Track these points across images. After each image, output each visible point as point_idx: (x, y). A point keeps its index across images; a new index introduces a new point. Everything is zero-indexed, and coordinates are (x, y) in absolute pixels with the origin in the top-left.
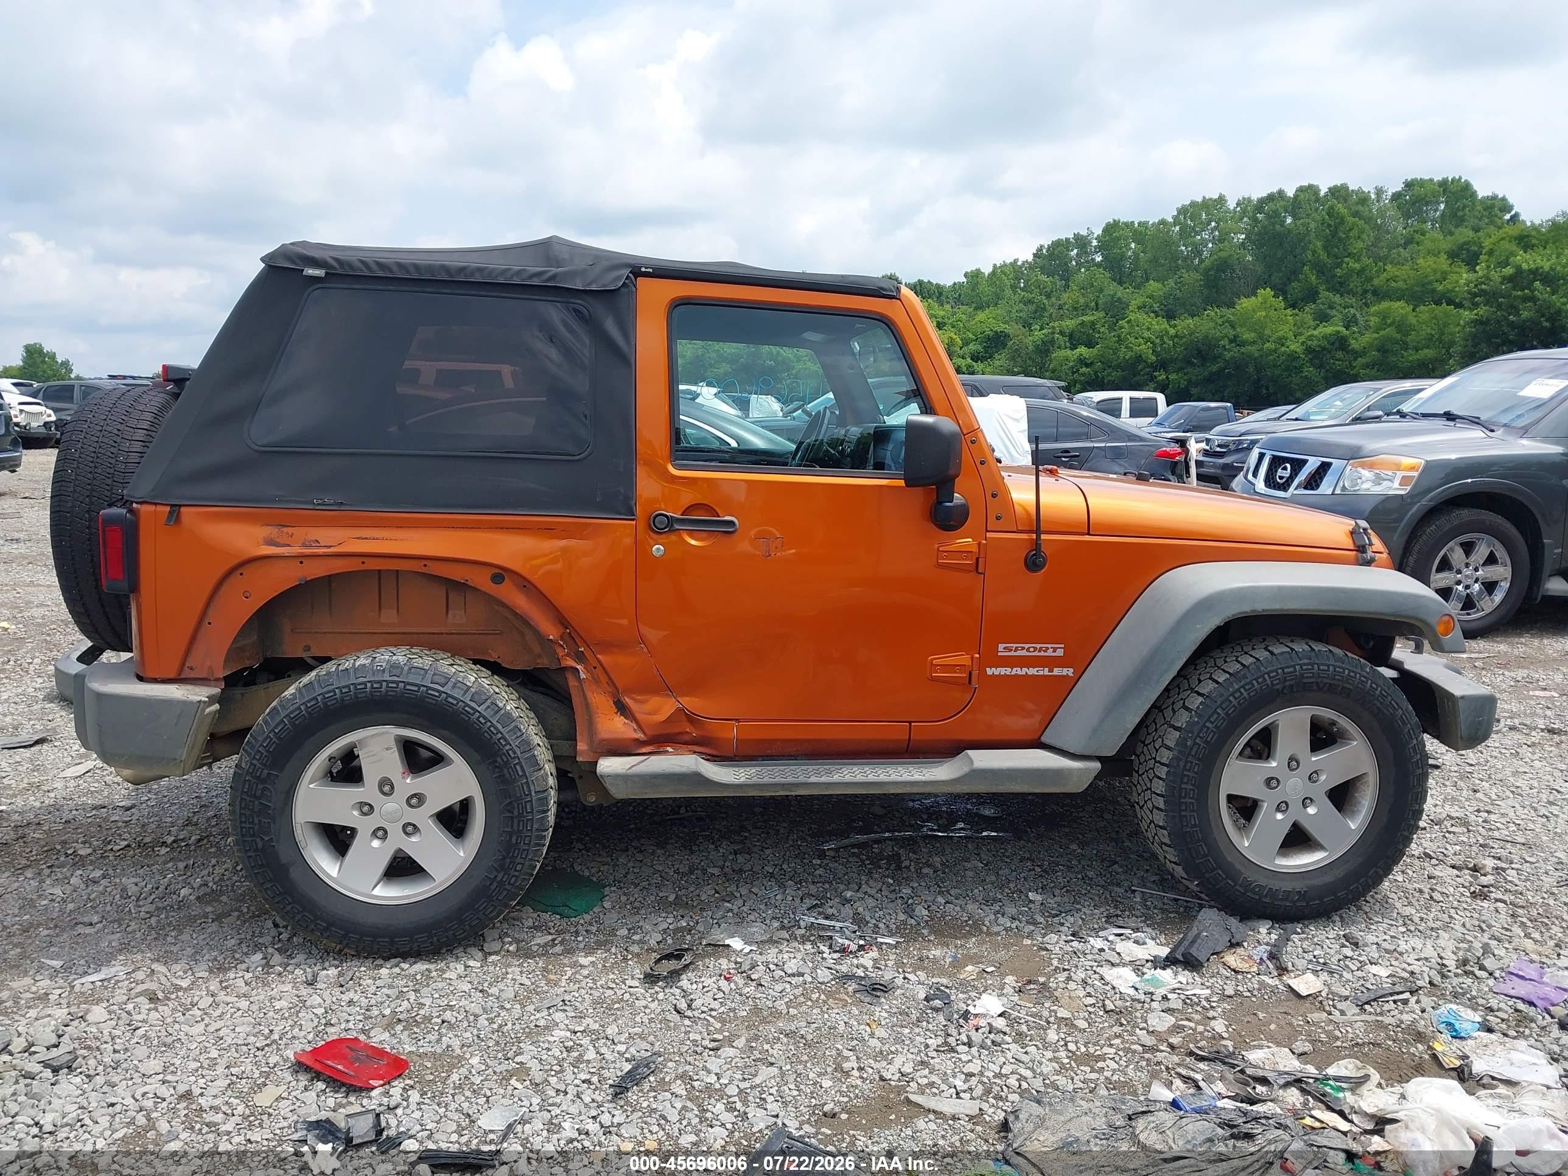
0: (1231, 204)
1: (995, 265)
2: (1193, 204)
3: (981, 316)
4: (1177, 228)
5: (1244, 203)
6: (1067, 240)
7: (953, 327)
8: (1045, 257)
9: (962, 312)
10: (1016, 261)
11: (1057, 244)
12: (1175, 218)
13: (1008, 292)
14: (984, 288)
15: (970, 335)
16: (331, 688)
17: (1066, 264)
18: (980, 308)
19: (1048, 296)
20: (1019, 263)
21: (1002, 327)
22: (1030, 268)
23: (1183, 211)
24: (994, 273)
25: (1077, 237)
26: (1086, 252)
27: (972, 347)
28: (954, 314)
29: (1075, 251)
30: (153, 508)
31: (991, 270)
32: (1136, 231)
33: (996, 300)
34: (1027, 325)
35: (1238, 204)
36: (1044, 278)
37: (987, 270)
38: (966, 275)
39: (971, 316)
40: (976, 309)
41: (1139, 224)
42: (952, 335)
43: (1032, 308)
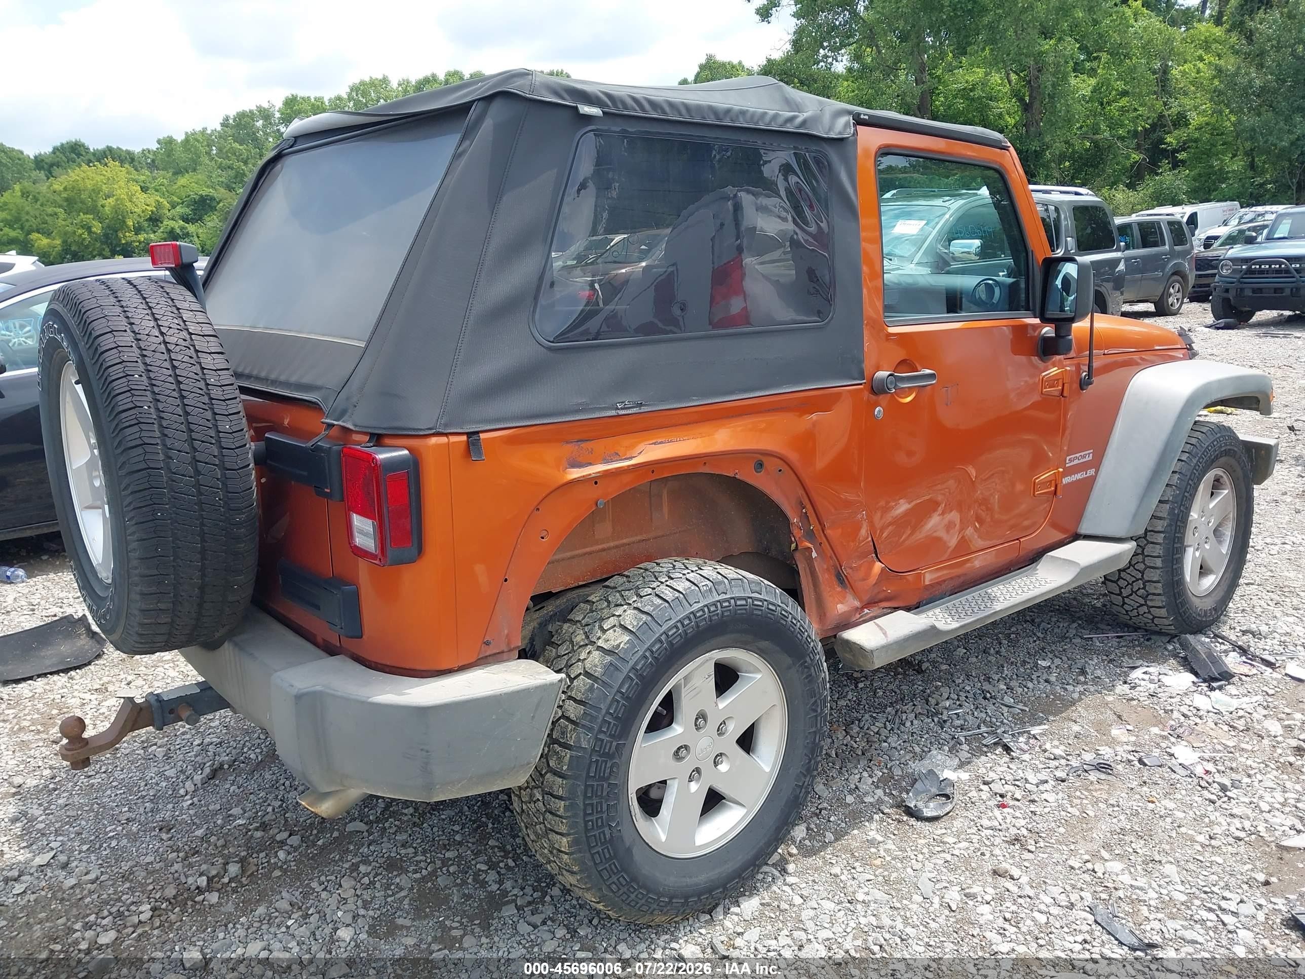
0: (394, 84)
1: (186, 133)
2: (362, 83)
3: (182, 181)
4: (352, 103)
5: (404, 84)
6: (251, 111)
7: (157, 191)
8: (233, 127)
9: (162, 178)
10: (205, 129)
11: (242, 115)
12: (349, 95)
13: (205, 160)
14: (179, 153)
15: (176, 199)
16: (671, 623)
17: (254, 133)
18: (178, 172)
19: (246, 163)
20: (209, 132)
21: (205, 191)
22: (220, 137)
23: (354, 89)
24: (187, 141)
25: (261, 110)
26: (270, 123)
27: (179, 209)
28: (154, 178)
29: (261, 122)
30: (444, 440)
31: (183, 137)
32: (313, 105)
33: (193, 166)
34: (230, 189)
35: (400, 85)
36: (236, 145)
37: (180, 137)
38: (159, 142)
39: (172, 182)
40: (175, 174)
41: (315, 99)
42: (158, 198)
43: (232, 173)
